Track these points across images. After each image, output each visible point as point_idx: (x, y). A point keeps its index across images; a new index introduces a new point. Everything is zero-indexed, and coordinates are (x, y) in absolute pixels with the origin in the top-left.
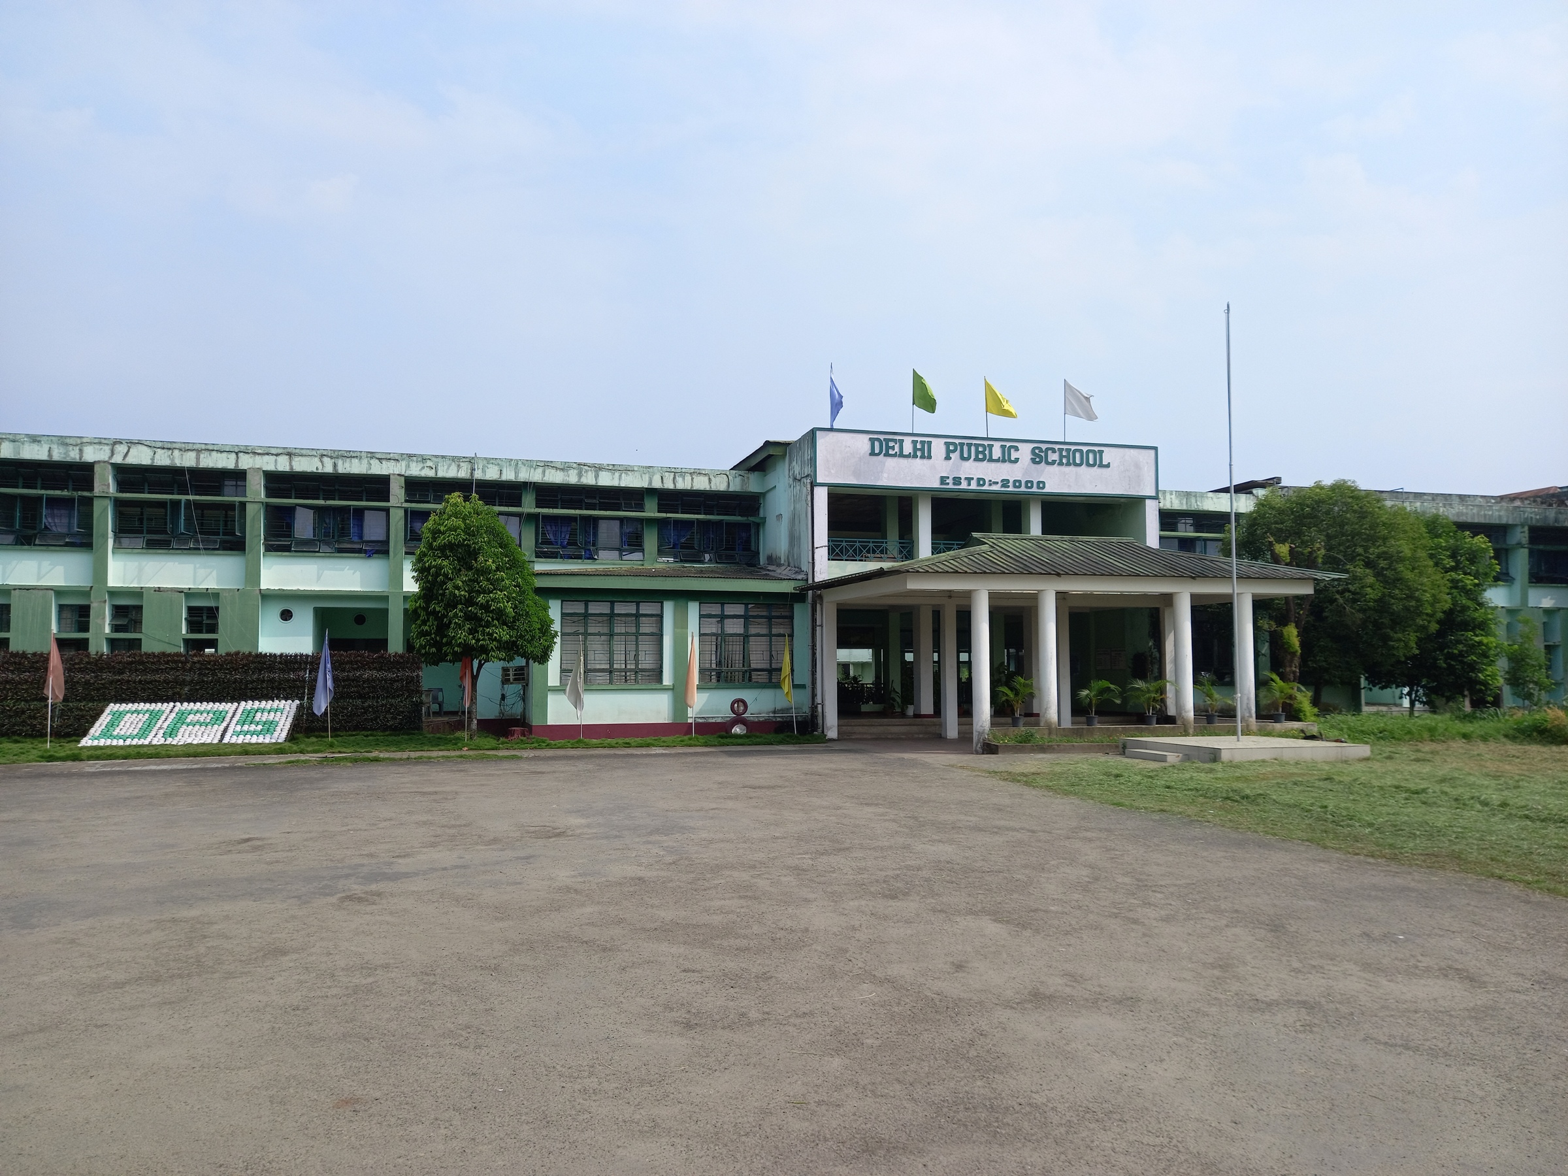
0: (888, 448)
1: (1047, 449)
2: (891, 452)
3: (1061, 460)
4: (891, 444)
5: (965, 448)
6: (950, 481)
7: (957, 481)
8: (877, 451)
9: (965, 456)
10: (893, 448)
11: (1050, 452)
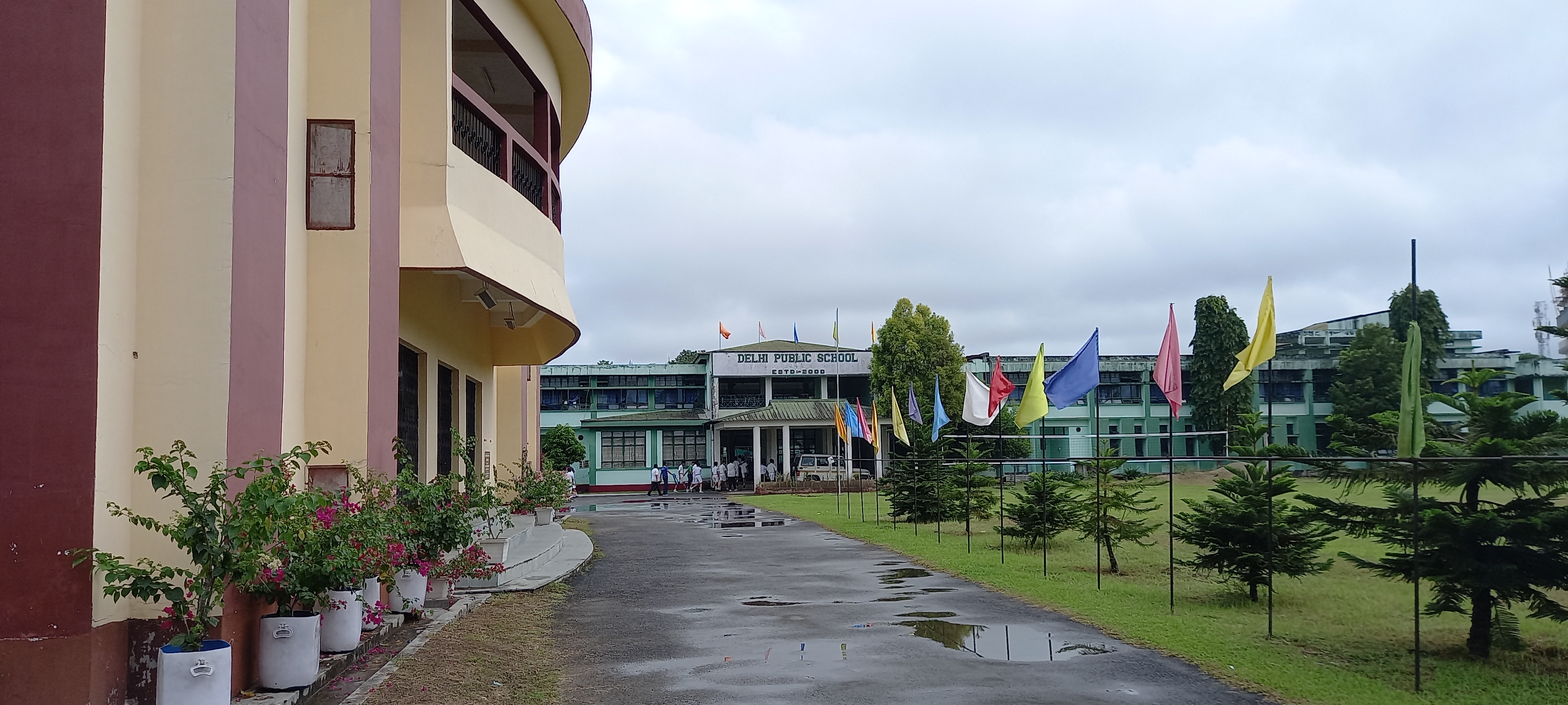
0: (747, 358)
1: (825, 355)
2: (748, 360)
3: (832, 359)
4: (748, 357)
5: (784, 357)
6: (777, 372)
7: (780, 371)
8: (741, 360)
9: (784, 360)
10: (749, 358)
11: (827, 356)
